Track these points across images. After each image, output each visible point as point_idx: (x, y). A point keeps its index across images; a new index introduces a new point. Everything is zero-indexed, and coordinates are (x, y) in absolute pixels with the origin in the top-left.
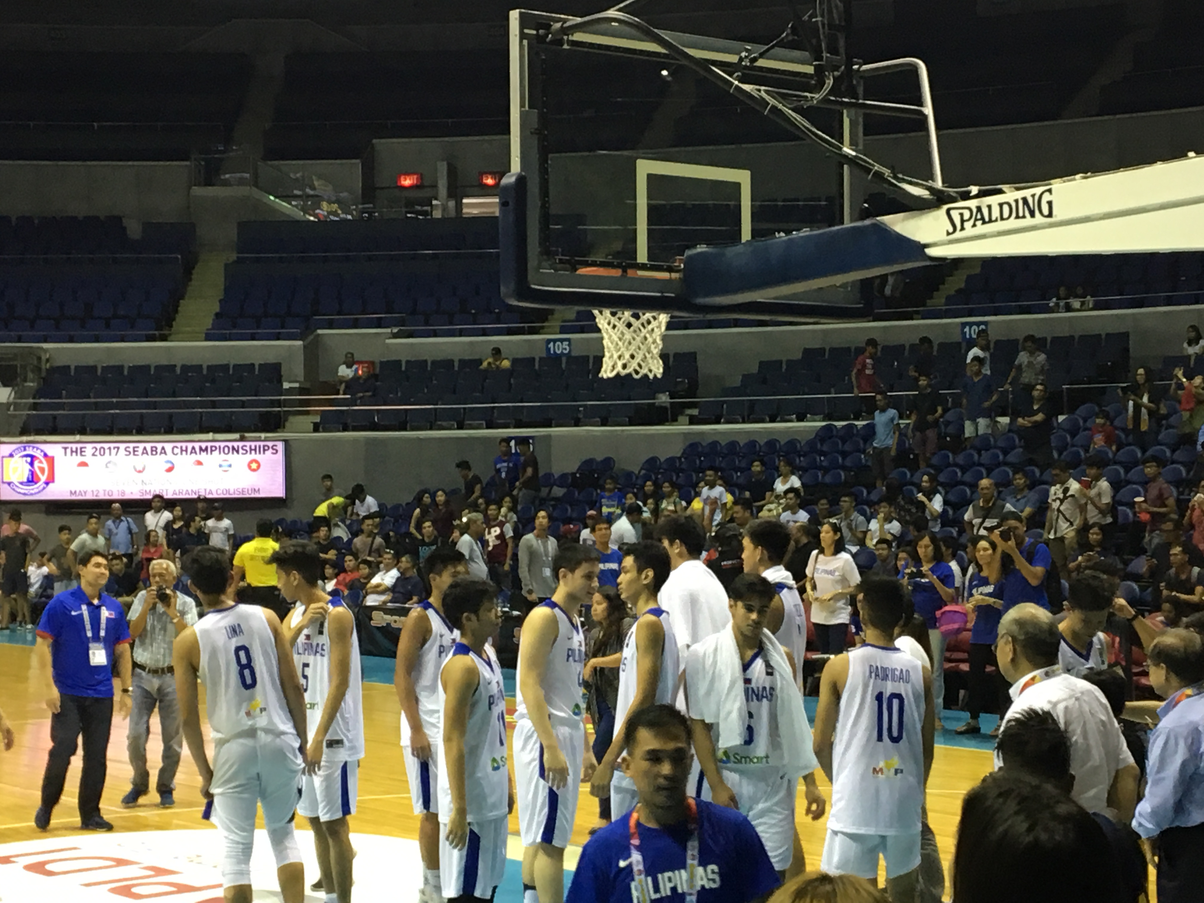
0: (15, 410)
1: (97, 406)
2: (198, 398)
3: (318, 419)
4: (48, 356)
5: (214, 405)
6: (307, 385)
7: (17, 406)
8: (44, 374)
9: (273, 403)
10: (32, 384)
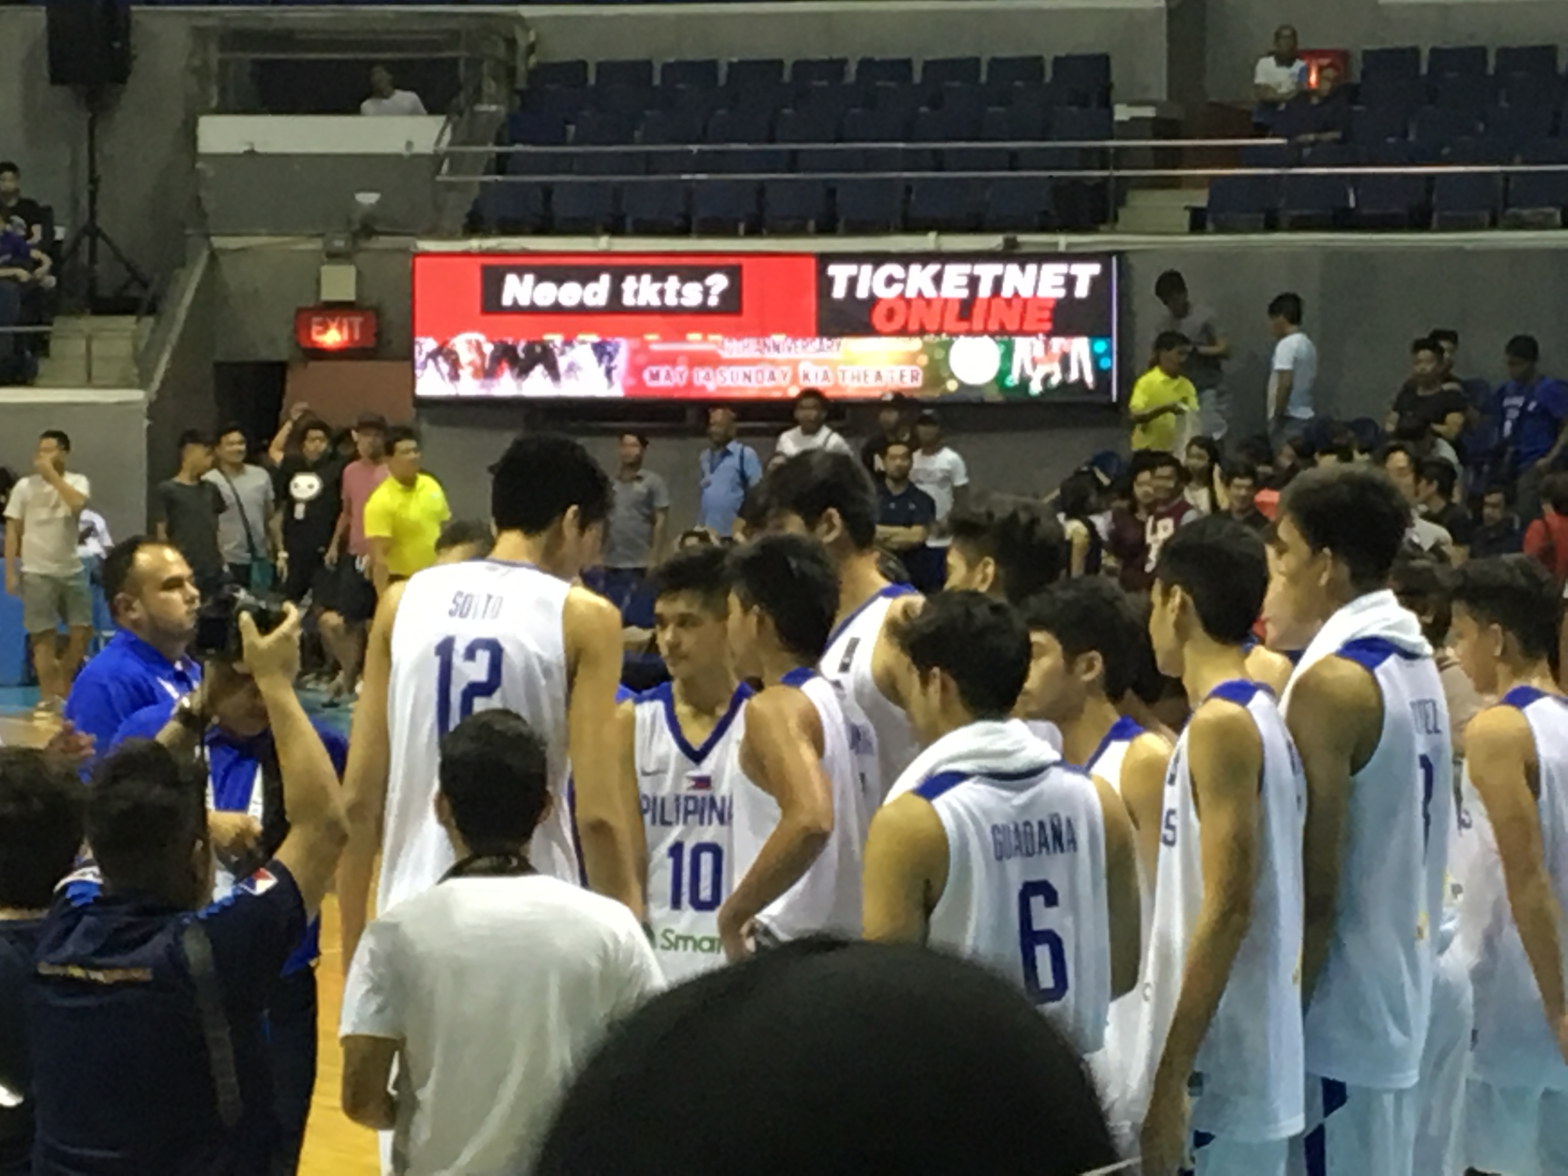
0: (452, 171)
1: (650, 163)
2: (901, 145)
3: (1201, 199)
4: (532, 37)
5: (939, 161)
6: (1176, 113)
7: (457, 163)
8: (521, 84)
9: (1087, 159)
10: (493, 108)
